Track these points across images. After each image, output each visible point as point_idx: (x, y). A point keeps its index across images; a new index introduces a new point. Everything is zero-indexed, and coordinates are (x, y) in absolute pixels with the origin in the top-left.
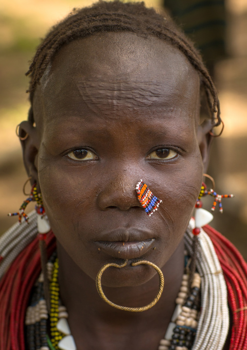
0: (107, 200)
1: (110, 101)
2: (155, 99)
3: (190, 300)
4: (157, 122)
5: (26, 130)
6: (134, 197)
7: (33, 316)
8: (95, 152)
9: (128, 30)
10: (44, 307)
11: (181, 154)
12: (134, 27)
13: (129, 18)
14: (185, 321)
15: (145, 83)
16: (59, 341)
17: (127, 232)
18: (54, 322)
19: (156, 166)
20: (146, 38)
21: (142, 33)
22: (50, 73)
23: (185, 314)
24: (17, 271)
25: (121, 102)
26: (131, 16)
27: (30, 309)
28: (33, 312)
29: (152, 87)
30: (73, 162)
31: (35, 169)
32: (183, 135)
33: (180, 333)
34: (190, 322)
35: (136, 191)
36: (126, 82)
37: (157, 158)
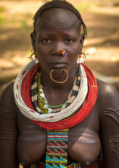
0: (53, 52)
1: (55, 26)
2: (66, 26)
3: (77, 83)
4: (67, 32)
5: (33, 35)
6: (60, 52)
7: (33, 87)
8: (51, 40)
9: (60, 8)
10: (36, 84)
11: (74, 41)
12: (62, 7)
13: (61, 5)
14: (75, 89)
15: (64, 22)
16: (40, 94)
17: (59, 61)
18: (39, 89)
19: (67, 44)
20: (65, 10)
21: (64, 9)
22: (39, 19)
23: (75, 87)
24: (29, 75)
25: (58, 27)
26: (62, 4)
27: (32, 85)
28: (33, 86)
29: (66, 23)
30: (45, 43)
31: (35, 45)
32: (75, 36)
33: (74, 92)
34: (77, 89)
35: (61, 50)
36: (59, 22)
37: (67, 42)
